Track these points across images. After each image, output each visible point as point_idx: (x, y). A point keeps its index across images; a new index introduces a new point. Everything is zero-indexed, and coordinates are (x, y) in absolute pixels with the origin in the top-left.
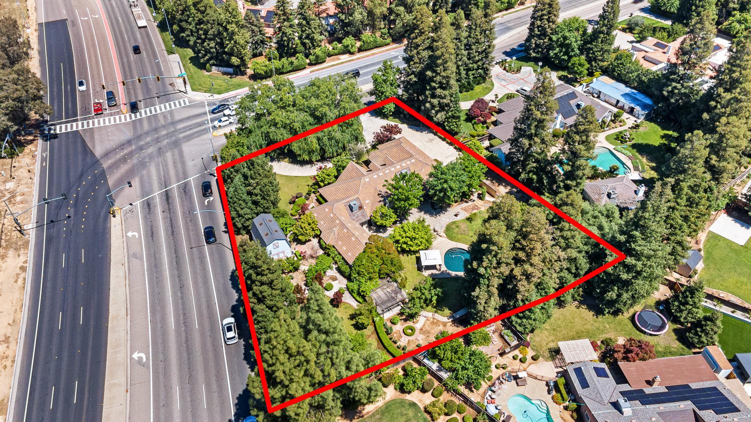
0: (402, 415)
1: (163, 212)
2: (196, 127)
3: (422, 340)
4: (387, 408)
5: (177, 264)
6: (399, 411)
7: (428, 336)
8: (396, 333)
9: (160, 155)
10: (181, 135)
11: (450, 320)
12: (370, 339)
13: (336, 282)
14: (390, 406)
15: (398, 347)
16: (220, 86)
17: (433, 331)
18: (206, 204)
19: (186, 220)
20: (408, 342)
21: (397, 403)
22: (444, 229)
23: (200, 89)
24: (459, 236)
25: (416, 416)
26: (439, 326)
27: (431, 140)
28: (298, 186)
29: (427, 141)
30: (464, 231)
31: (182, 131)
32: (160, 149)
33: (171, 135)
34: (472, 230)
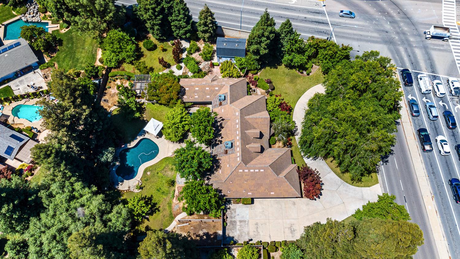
1: (305, 18)
2: (410, 60)
3: (112, 91)
4: (94, 58)
5: (252, 13)
7: (111, 95)
9: (376, 30)
11: (109, 111)
13: (181, 72)
15: (117, 79)
17: (111, 99)
24: (164, 165)
25: (81, 66)
26: (111, 104)
27: (292, 231)
28: (286, 93)
29: (292, 225)
30: (166, 171)
31: (409, 50)
32: (387, 32)
33: (406, 42)
34: (162, 177)
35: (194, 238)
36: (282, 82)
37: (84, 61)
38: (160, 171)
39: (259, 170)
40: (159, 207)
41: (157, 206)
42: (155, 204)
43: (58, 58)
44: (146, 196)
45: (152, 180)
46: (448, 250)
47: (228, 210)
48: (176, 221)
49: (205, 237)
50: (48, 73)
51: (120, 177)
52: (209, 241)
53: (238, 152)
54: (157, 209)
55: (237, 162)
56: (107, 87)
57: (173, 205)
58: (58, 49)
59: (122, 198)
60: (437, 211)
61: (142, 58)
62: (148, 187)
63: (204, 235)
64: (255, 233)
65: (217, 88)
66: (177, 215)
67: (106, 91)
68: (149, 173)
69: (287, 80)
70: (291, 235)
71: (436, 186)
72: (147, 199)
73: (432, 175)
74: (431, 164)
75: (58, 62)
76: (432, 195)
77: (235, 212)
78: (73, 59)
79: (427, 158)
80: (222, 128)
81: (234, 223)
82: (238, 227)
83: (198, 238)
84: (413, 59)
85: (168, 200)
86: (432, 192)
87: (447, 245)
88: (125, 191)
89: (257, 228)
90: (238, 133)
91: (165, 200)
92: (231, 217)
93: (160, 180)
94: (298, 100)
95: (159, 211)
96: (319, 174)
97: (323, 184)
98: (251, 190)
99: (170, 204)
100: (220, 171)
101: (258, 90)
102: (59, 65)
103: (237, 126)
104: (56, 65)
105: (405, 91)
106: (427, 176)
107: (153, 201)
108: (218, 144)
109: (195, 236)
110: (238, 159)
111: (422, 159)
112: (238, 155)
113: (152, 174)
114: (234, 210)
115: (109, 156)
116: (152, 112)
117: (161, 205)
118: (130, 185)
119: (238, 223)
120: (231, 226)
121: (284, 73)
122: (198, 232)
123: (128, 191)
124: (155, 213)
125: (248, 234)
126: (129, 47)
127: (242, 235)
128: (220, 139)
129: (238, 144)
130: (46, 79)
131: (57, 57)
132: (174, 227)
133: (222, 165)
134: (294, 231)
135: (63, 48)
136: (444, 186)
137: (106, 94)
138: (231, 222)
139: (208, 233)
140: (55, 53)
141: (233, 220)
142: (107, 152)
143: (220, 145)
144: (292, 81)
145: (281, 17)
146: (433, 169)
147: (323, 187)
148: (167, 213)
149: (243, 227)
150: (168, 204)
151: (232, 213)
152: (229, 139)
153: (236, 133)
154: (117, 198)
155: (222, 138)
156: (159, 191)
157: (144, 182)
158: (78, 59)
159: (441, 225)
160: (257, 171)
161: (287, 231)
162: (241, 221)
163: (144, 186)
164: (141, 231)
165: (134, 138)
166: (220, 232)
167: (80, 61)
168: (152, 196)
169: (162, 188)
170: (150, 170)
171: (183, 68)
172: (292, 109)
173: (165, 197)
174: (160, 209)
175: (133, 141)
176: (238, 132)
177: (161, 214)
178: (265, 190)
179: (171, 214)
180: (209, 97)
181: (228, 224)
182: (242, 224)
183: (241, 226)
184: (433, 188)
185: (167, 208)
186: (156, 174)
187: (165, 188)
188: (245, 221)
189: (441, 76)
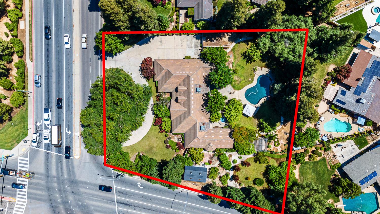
0: (307, 169)
1: (135, 209)
2: (62, 165)
3: (283, 142)
4: (301, 173)
6: (305, 169)
8: (274, 149)
9: (81, 195)
10: (66, 176)
11: (282, 125)
12: (270, 160)
13: (233, 156)
14: (301, 171)
15: (280, 152)
16: (17, 130)
17: (282, 135)
18: (142, 188)
19: (149, 202)
20: (281, 147)
21: (301, 168)
22: (232, 88)
23: (12, 145)
24: (240, 84)
25: (310, 165)
26: (282, 131)
27: (161, 41)
28: (156, 137)
29: (161, 45)
30: (239, 80)
31: (60, 174)
32: (73, 192)
33: (61, 182)
34: (241, 76)
35: (220, 38)
36: (159, 147)
37: (308, 170)
38: (243, 80)
39: (179, 72)
40: (241, 57)
41: (243, 57)
42: (244, 58)
43: (329, 173)
44: (250, 64)
45: (247, 75)
46: (73, 31)
47: (199, 54)
48: (231, 48)
49: (213, 39)
50: (334, 160)
51: (268, 76)
52: (210, 36)
53: (192, 84)
54: (242, 55)
55: (193, 77)
56: (287, 145)
57: (233, 58)
58: (330, 182)
59: (266, 63)
60: (73, 53)
61: (264, 172)
62: (250, 70)
63: (214, 40)
64: (183, 40)
65: (206, 137)
66: (230, 52)
67: (287, 142)
68: (250, 79)
69: (155, 149)
70: (162, 39)
71: (70, 68)
72: (249, 62)
73: (70, 76)
74: (69, 83)
75: (328, 170)
76: (73, 63)
77: (195, 53)
78: (317, 172)
79: (70, 87)
80: (202, 105)
81: (196, 46)
82: (193, 44)
83: (217, 38)
84: (60, 165)
85: (236, 61)
86: (73, 64)
87: (73, 33)
88: (264, 67)
89: (182, 43)
90: (192, 97)
91: (238, 61)
92: (197, 50)
93: (242, 74)
94: (149, 131)
95: (241, 54)
96: (141, 77)
97: (139, 70)
98: (185, 62)
99: (235, 58)
100: (204, 75)
101: (177, 141)
102: (327, 167)
103: (192, 103)
104: (329, 167)
105: (71, 138)
106: (73, 75)
107: (246, 60)
108: (205, 94)
109: (219, 40)
110: (192, 79)
111: (73, 86)
112: (192, 82)
113: (248, 79)
114: (195, 54)
115: (277, 87)
116: (252, 124)
117: (240, 58)
118: (261, 71)
119: (193, 46)
120: (197, 45)
121: (156, 155)
122: (217, 42)
123: (262, 67)
124: (243, 53)
125: (187, 40)
126: (274, 175)
127: (191, 39)
128: (204, 98)
129: (192, 89)
130: (334, 154)
131: (330, 175)
132: (231, 44)
133: (203, 79)
134: (160, 42)
135: (327, 183)
136: (65, 68)
137: (287, 140)
138: (197, 47)
139: (211, 42)
140: (332, 179)
141: (196, 48)
142: (279, 90)
143: (204, 93)
144: (151, 148)
145: (154, 211)
146: (69, 79)
147: (139, 68)
148: (236, 53)
149: (190, 44)
150: (236, 59)
151: (197, 52)
152: (198, 95)
153: (193, 98)
154: (268, 63)
155: (203, 98)
156: (242, 67)
157: (252, 74)
158: (313, 172)
159: (73, 45)
160: (180, 72)
161: (164, 41)
162: (192, 47)
163: (252, 70)
164: (251, 42)
165: (262, 105)
166: (203, 42)
167: (311, 170)
168: (247, 64)
169: (241, 69)
170: (249, 81)
171: (232, 161)
172: (153, 124)
173: (238, 63)
174: (241, 55)
175: (263, 103)
176: (192, 99)
177: (240, 52)
178: (176, 63)
179: (234, 52)
180: (212, 132)
181: (199, 46)
182: (191, 46)
183: (192, 45)
184: (72, 67)
185: (237, 56)
186: (245, 78)
187: (239, 68)
188: (189, 47)
189: (43, 150)
